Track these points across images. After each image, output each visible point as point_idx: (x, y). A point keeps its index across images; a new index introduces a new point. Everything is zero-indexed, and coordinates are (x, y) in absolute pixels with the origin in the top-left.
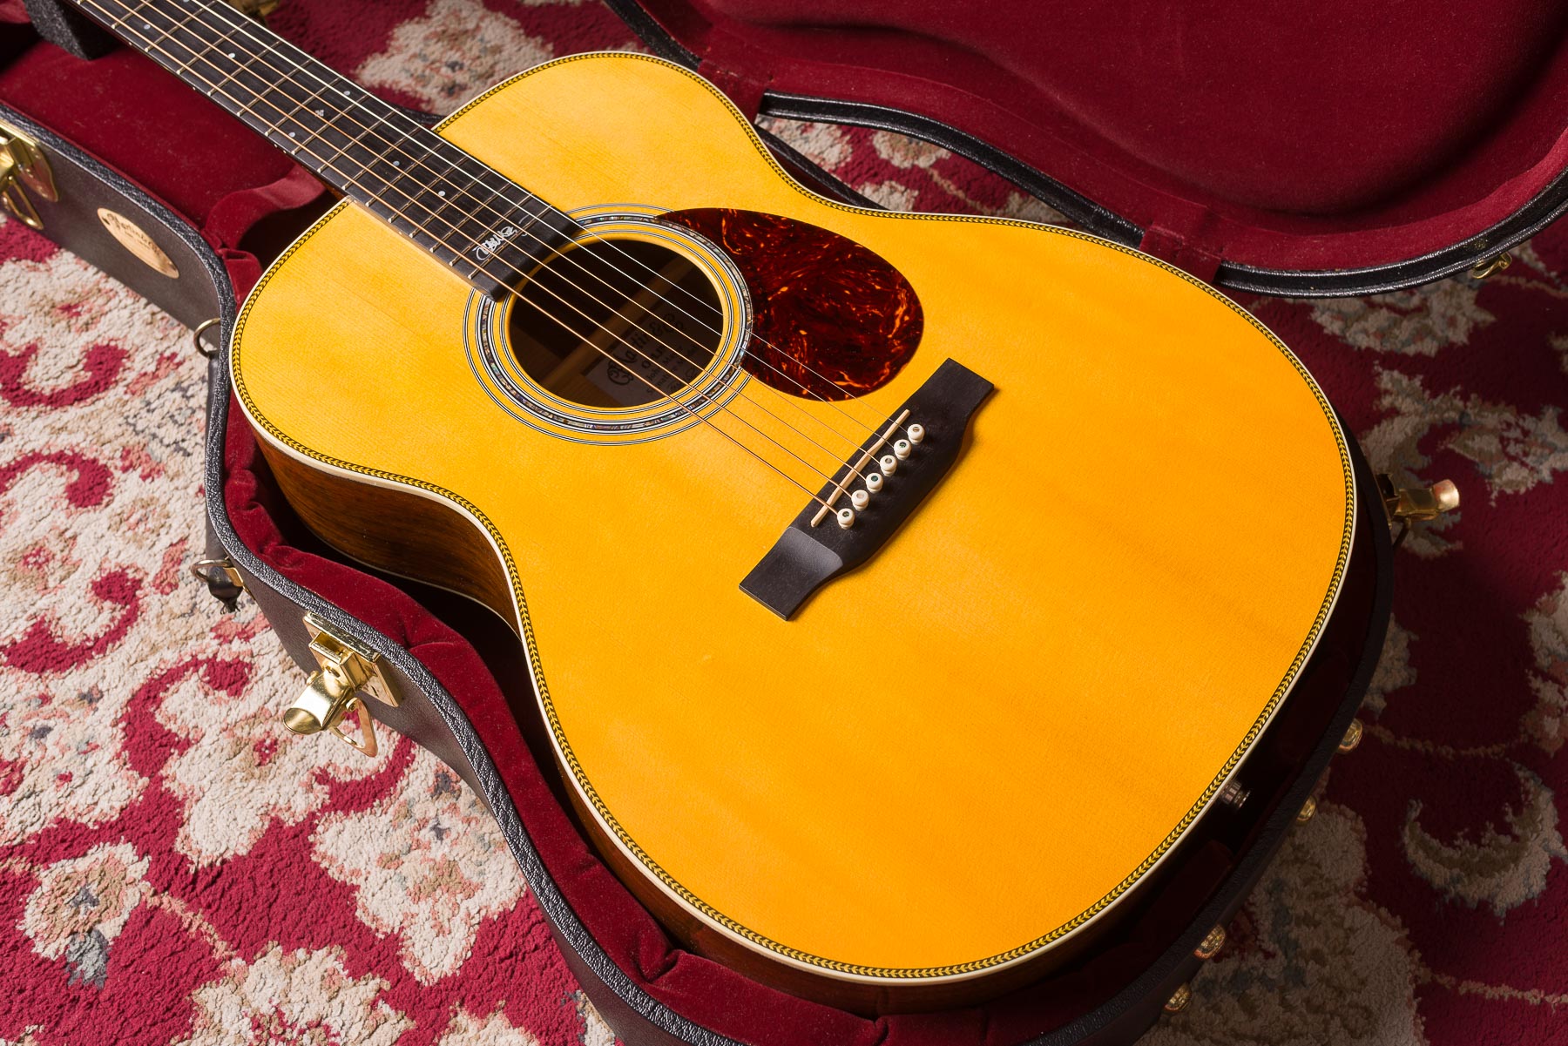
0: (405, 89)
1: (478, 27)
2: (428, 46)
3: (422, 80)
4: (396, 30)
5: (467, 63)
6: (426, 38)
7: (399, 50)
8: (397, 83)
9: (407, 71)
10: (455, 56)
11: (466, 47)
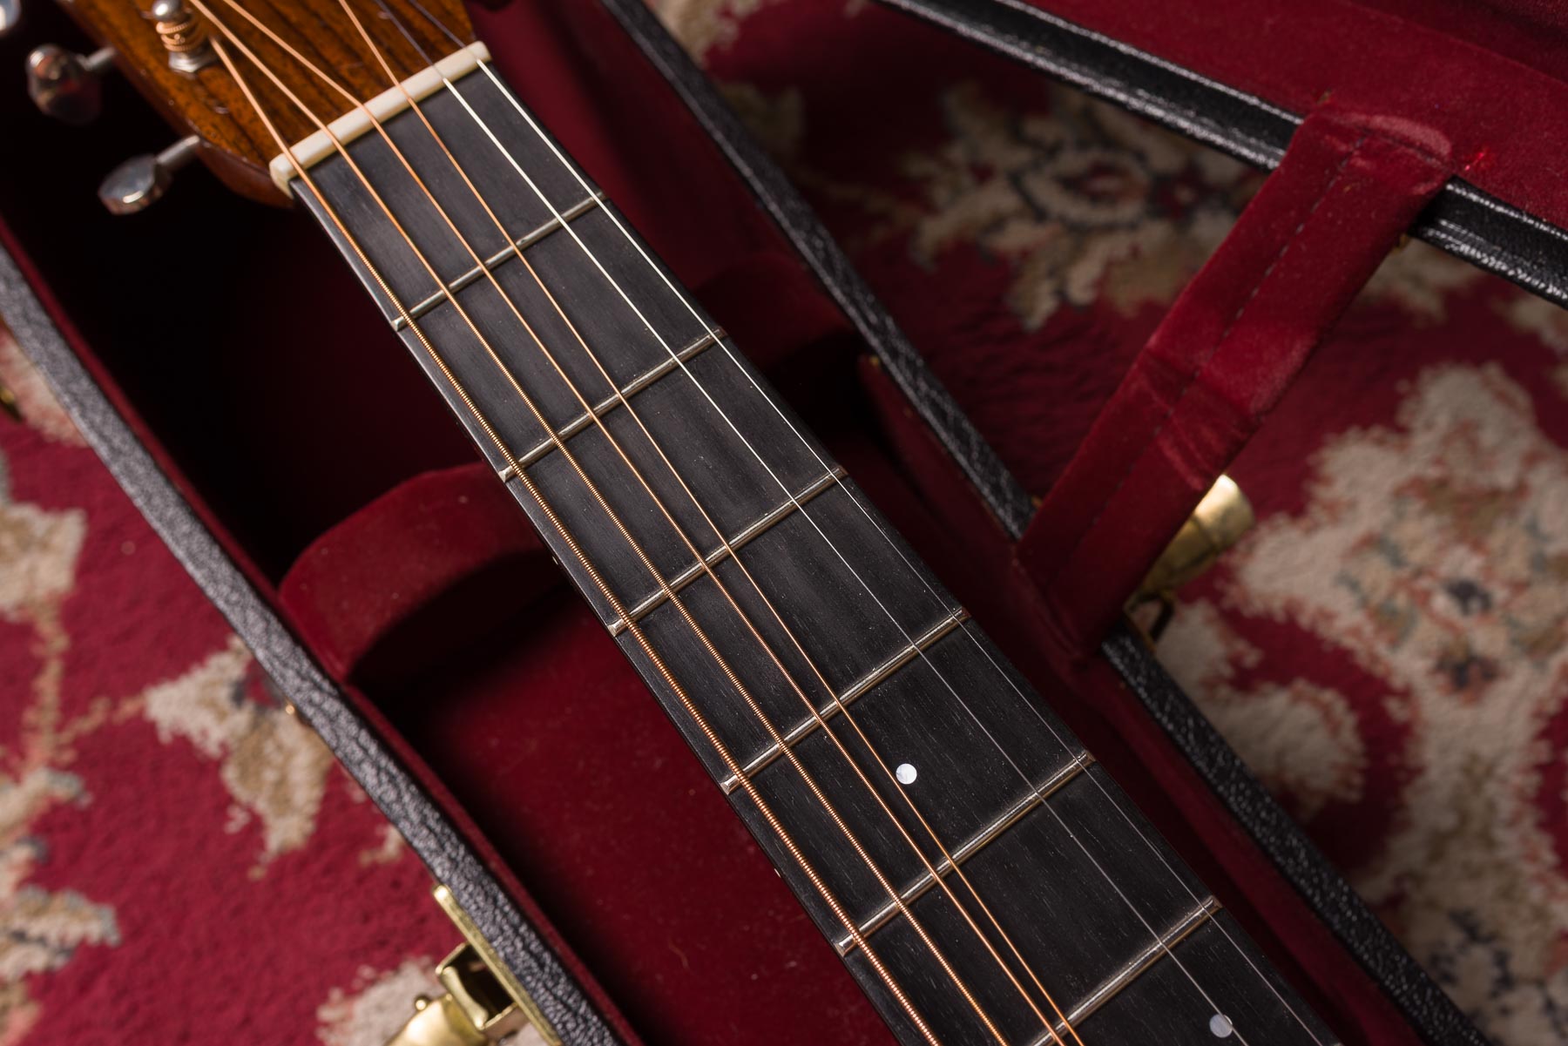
0: (1349, 642)
1: (1521, 490)
2: (1400, 516)
3: (1391, 623)
4: (1326, 453)
5: (1500, 594)
6: (1399, 494)
7: (1335, 512)
8: (1328, 616)
9: (1354, 586)
10: (1465, 564)
11: (1496, 541)
